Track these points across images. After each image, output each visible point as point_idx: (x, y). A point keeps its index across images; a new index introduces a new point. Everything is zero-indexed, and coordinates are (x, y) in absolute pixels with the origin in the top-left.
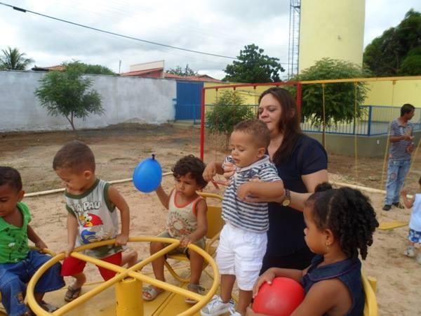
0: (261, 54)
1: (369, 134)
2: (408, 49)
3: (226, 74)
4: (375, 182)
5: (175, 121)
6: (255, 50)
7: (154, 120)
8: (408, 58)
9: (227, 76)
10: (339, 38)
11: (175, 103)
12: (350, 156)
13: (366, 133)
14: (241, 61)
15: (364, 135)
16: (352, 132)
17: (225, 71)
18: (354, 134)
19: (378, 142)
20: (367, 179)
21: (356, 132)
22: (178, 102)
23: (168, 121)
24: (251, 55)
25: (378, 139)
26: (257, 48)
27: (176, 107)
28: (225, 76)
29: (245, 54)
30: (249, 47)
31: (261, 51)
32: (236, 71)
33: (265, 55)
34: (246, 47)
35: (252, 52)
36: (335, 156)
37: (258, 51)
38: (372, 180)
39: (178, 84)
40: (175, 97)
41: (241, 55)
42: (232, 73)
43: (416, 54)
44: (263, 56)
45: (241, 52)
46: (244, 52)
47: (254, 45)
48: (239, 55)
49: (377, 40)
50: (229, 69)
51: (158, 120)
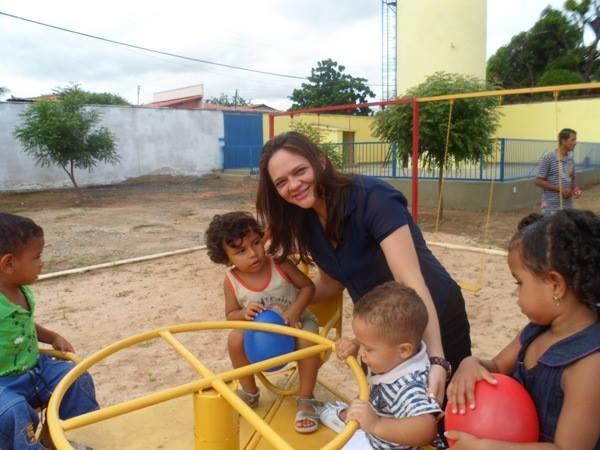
0: (342, 73)
1: (502, 179)
2: (546, 60)
3: (293, 102)
5: (223, 171)
6: (333, 67)
7: (192, 169)
10: (453, 47)
11: (223, 144)
12: (477, 211)
13: (498, 177)
14: (314, 84)
15: (496, 180)
16: (478, 177)
17: (292, 98)
18: (481, 179)
19: (515, 190)
21: (484, 177)
22: (226, 143)
23: (214, 171)
24: (327, 75)
25: (514, 186)
26: (335, 64)
27: (225, 150)
28: (291, 106)
29: (319, 73)
30: (324, 63)
31: (342, 68)
32: (306, 98)
33: (346, 74)
34: (319, 63)
35: (329, 69)
36: (455, 212)
37: (336, 69)
39: (225, 117)
40: (222, 135)
41: (313, 75)
42: (301, 101)
43: (556, 68)
44: (344, 76)
45: (313, 70)
46: (318, 70)
47: (330, 60)
48: (310, 75)
49: (503, 49)
50: (297, 96)
51: (198, 169)
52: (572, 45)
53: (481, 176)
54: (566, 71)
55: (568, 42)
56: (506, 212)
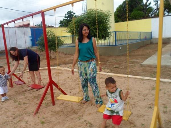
0: (75, 15)
1: (116, 45)
2: (133, 8)
4: (116, 69)
5: (32, 47)
6: (71, 13)
8: (133, 12)
9: (60, 25)
10: (103, 4)
11: (31, 38)
12: (108, 56)
13: (115, 45)
14: (66, 19)
15: (114, 45)
16: (108, 45)
17: (59, 23)
18: (109, 45)
19: (121, 48)
20: (113, 67)
21: (110, 45)
22: (32, 38)
23: (28, 47)
24: (70, 16)
25: (120, 47)
26: (72, 12)
27: (32, 40)
28: (59, 26)
29: (67, 15)
30: (69, 12)
31: (74, 13)
32: (64, 23)
33: (76, 15)
34: (67, 12)
35: (71, 14)
36: (102, 57)
37: (72, 14)
38: (115, 68)
39: (31, 29)
40: (31, 36)
41: (66, 16)
42: (62, 24)
43: (136, 10)
44: (75, 16)
45: (66, 14)
46: (67, 14)
47: (71, 11)
48: (65, 16)
49: (120, 5)
50: (61, 22)
51: (22, 47)
52: (140, 3)
53: (109, 44)
54: (139, 11)
55: (139, 2)
56: (118, 56)
